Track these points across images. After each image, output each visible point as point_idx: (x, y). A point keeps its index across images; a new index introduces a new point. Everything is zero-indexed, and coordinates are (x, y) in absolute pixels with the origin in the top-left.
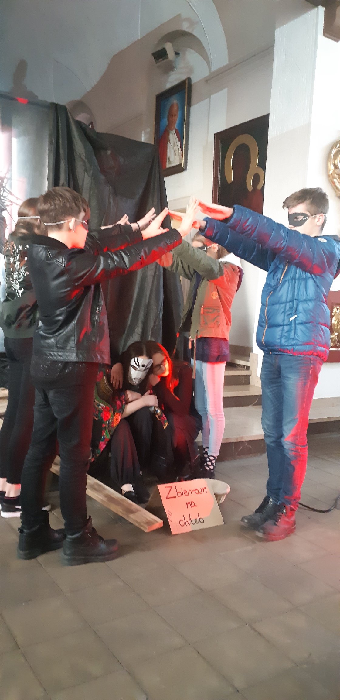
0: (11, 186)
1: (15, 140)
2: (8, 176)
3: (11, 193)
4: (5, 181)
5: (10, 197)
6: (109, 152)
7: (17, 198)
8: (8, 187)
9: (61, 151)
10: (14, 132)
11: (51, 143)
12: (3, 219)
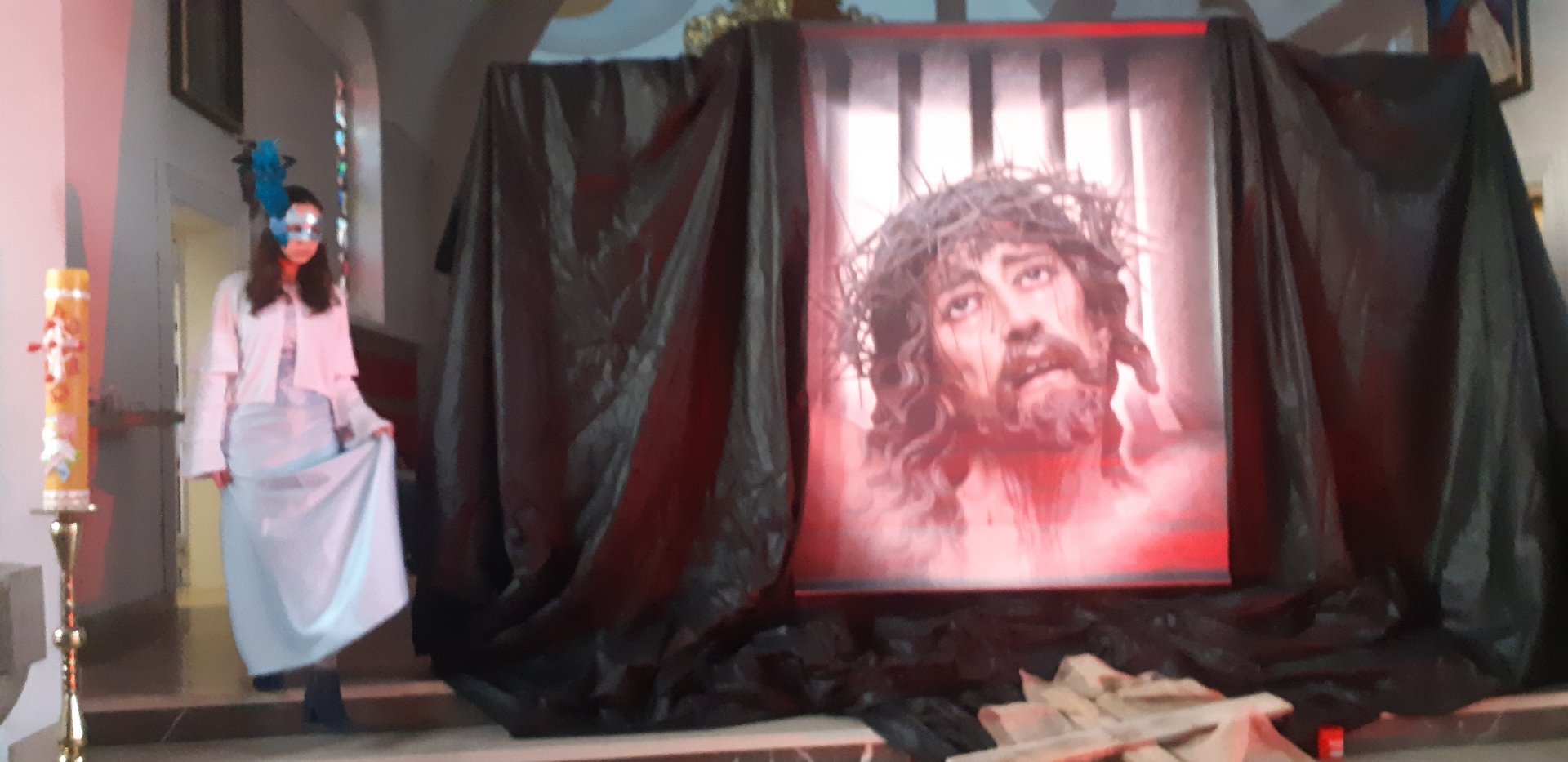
0: (1134, 214)
1: (1136, 117)
2: (1127, 194)
3: (1133, 229)
4: (1120, 205)
5: (1131, 238)
6: (1357, 95)
7: (1149, 238)
8: (1127, 218)
9: (1243, 117)
10: (1134, 96)
11: (1218, 105)
12: (1121, 289)
